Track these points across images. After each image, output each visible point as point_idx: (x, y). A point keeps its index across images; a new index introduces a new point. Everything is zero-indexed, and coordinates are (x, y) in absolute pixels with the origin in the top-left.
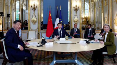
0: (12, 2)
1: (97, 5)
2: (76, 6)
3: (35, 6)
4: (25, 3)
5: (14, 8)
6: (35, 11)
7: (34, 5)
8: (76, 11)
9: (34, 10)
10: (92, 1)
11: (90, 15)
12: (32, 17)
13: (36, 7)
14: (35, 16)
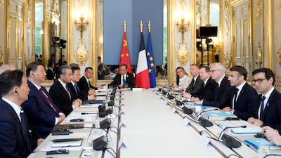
0: (26, 7)
1: (238, 14)
2: (183, 21)
3: (84, 22)
4: (57, 7)
5: (29, 23)
6: (84, 32)
7: (82, 19)
8: (183, 33)
9: (82, 32)
10: (227, 4)
11: (223, 38)
12: (77, 48)
13: (87, 23)
14: (84, 45)
